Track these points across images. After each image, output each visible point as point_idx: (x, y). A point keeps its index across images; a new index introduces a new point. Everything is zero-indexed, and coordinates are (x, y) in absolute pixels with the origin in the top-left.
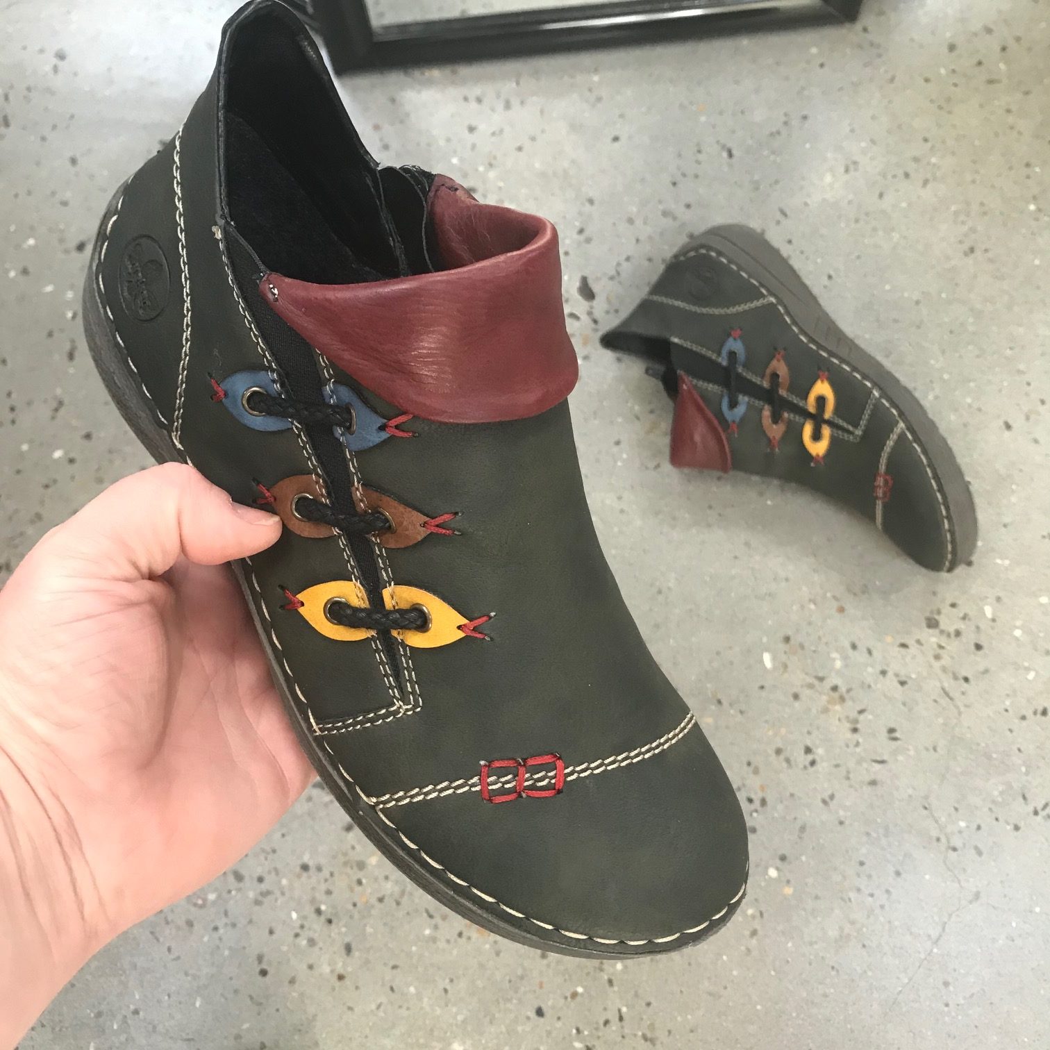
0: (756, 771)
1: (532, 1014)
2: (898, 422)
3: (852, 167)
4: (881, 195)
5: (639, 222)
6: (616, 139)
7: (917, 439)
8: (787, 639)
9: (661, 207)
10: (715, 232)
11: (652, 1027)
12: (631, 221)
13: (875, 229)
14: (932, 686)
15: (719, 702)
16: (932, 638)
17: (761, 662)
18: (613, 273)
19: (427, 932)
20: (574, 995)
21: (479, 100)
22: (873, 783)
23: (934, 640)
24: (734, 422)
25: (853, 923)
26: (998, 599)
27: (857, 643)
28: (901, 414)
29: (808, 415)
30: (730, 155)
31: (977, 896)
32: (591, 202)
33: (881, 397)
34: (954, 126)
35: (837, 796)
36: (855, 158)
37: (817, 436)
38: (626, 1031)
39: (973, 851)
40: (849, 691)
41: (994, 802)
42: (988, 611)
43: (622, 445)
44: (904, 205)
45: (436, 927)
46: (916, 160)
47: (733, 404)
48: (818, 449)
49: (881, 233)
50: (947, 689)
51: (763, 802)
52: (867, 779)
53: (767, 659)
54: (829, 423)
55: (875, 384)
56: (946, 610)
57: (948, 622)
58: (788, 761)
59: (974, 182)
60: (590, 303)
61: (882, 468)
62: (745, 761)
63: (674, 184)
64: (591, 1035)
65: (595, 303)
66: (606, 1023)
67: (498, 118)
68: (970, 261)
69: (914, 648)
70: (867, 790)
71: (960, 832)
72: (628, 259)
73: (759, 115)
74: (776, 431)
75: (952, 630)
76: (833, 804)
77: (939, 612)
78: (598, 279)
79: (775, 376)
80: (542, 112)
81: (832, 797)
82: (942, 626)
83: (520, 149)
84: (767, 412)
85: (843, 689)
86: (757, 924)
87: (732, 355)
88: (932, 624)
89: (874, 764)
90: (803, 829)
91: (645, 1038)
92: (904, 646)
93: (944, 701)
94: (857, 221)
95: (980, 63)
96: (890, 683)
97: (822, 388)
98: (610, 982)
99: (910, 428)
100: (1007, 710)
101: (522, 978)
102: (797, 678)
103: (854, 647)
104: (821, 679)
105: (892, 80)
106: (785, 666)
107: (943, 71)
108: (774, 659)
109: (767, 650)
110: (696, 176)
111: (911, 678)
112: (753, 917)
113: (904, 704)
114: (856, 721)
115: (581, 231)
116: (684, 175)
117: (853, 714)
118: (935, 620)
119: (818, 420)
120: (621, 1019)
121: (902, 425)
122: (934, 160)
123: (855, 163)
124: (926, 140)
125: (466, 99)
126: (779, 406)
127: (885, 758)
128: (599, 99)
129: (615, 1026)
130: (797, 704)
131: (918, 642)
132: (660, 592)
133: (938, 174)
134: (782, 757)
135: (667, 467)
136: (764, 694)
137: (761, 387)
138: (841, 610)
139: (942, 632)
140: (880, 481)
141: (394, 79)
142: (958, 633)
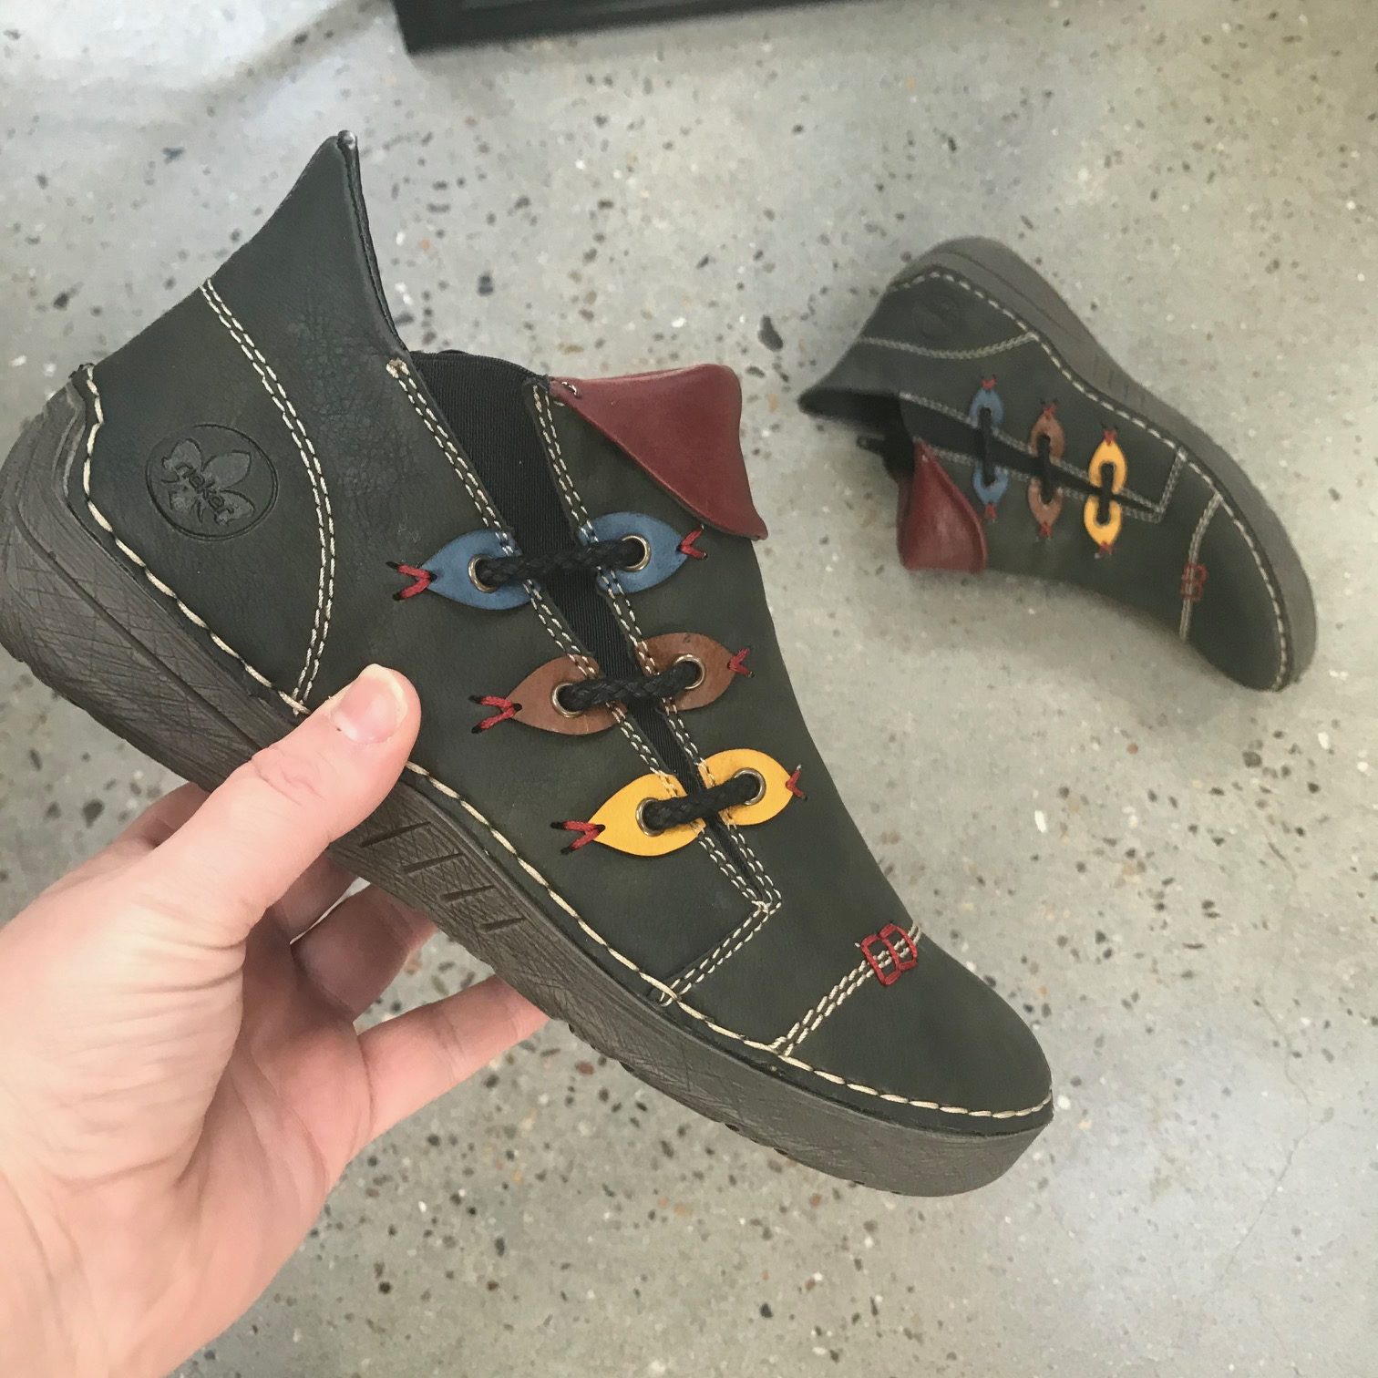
0: (1035, 970)
1: (756, 1314)
2: (1212, 495)
3: (1113, 159)
4: (1154, 196)
5: (836, 241)
6: (799, 129)
7: (1239, 515)
8: (1065, 792)
9: (864, 220)
10: (949, 248)
11: (917, 1320)
12: (824, 239)
13: (1149, 241)
14: (1258, 843)
15: (981, 881)
16: (1254, 779)
17: (1033, 824)
18: (805, 310)
19: (607, 1215)
20: (811, 1285)
21: (609, 81)
22: (1188, 975)
23: (1256, 782)
24: (990, 503)
25: (1172, 1161)
26: (1335, 724)
27: (1156, 791)
28: (1217, 483)
29: (1091, 490)
30: (953, 147)
31: (1329, 1114)
32: (770, 215)
33: (1189, 461)
34: (1245, 100)
35: (1142, 995)
36: (1118, 147)
37: (1103, 518)
38: (884, 1327)
39: (1322, 1057)
40: (1150, 855)
41: (1345, 990)
42: (1324, 740)
43: (831, 544)
44: (1185, 208)
45: (619, 1208)
46: (1198, 147)
47: (989, 480)
48: (1106, 534)
49: (1156, 245)
50: (1277, 847)
51: (1046, 1010)
52: (1179, 969)
53: (1040, 819)
54: (1120, 499)
55: (1179, 444)
56: (1269, 740)
57: (1273, 757)
58: (1075, 953)
59: (1273, 173)
60: (776, 353)
61: (1193, 555)
62: (1019, 957)
63: (881, 188)
64: (836, 1337)
65: (783, 352)
66: (856, 1318)
67: (637, 103)
68: (1275, 278)
69: (1231, 795)
70: (1182, 985)
71: (1303, 1032)
72: (824, 291)
73: (988, 91)
74: (1047, 513)
75: (1278, 767)
76: (1138, 1007)
77: (1260, 745)
78: (785, 319)
79: (1044, 439)
80: (695, 94)
81: (1136, 997)
82: (1266, 763)
83: (669, 146)
84: (1034, 489)
85: (1142, 853)
86: (1047, 1172)
87: (985, 413)
88: (1252, 760)
89: (1187, 950)
90: (1100, 1042)
91: (908, 1334)
92: (1217, 792)
93: (1273, 862)
94: (1125, 230)
95: (1274, 15)
96: (1203, 841)
97: (1109, 453)
98: (858, 1264)
99: (1229, 500)
100: (1354, 869)
101: (738, 1267)
102: (1080, 843)
103: (1153, 797)
104: (1112, 842)
105: (1161, 40)
106: (1064, 828)
107: (1226, 27)
108: (1049, 820)
109: (1040, 808)
110: (909, 177)
111: (1229, 834)
112: (1042, 1163)
113: (1223, 868)
114: (1161, 895)
115: (759, 255)
116: (893, 176)
117: (1158, 887)
118: (1257, 755)
119: (1104, 496)
120: (875, 1311)
121: (1218, 497)
122: (1220, 147)
123: (1118, 154)
124: (1209, 120)
125: (591, 80)
126: (1050, 479)
127: (1202, 940)
128: (773, 76)
129: (867, 1320)
130: (1082, 877)
131: (1236, 786)
132: (892, 738)
133: (1227, 164)
134: (1067, 949)
135: (895, 569)
136: (1037, 865)
137: (1025, 455)
138: (1134, 749)
139: (1266, 771)
140: (1190, 574)
141: (491, 55)
142: (1286, 771)
